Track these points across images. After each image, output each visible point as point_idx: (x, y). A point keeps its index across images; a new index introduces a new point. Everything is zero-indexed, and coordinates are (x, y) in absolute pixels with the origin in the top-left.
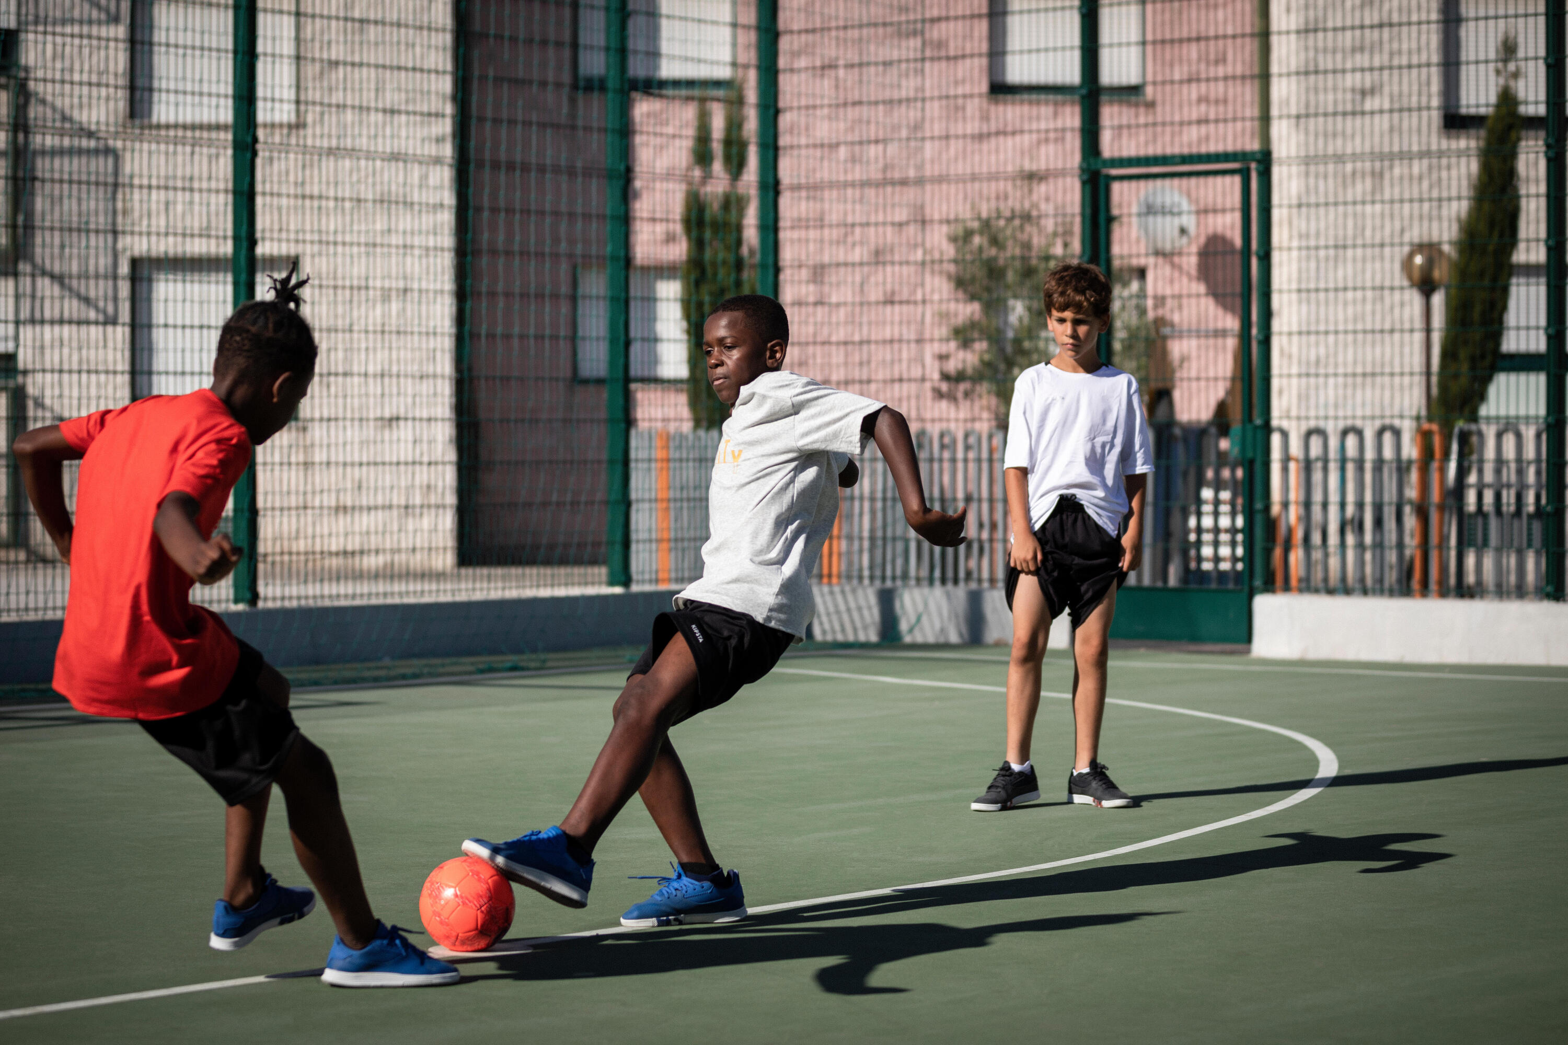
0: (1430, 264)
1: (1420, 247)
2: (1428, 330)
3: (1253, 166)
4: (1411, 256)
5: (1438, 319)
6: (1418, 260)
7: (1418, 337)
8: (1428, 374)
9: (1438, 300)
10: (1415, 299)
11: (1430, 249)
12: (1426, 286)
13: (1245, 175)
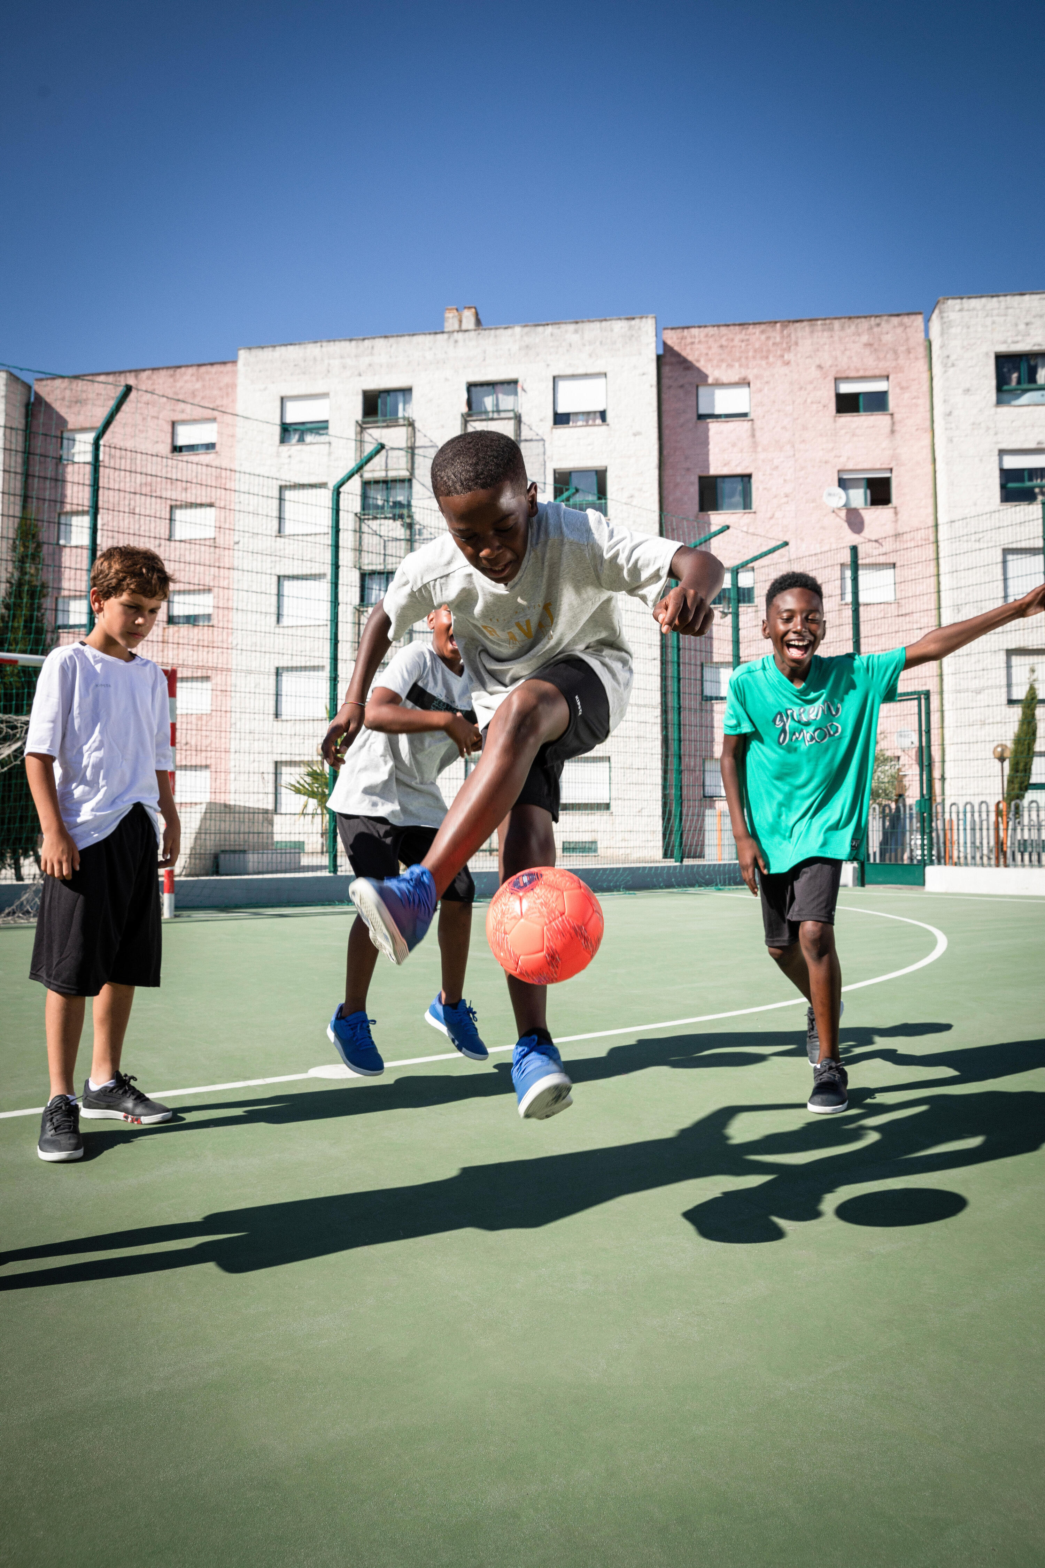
0: (1003, 751)
1: (1002, 745)
2: (1003, 776)
3: (922, 696)
4: (998, 746)
5: (1007, 771)
6: (999, 749)
7: (1000, 778)
8: (1003, 794)
9: (1007, 764)
10: (997, 764)
11: (1004, 747)
12: (1002, 759)
13: (919, 699)
